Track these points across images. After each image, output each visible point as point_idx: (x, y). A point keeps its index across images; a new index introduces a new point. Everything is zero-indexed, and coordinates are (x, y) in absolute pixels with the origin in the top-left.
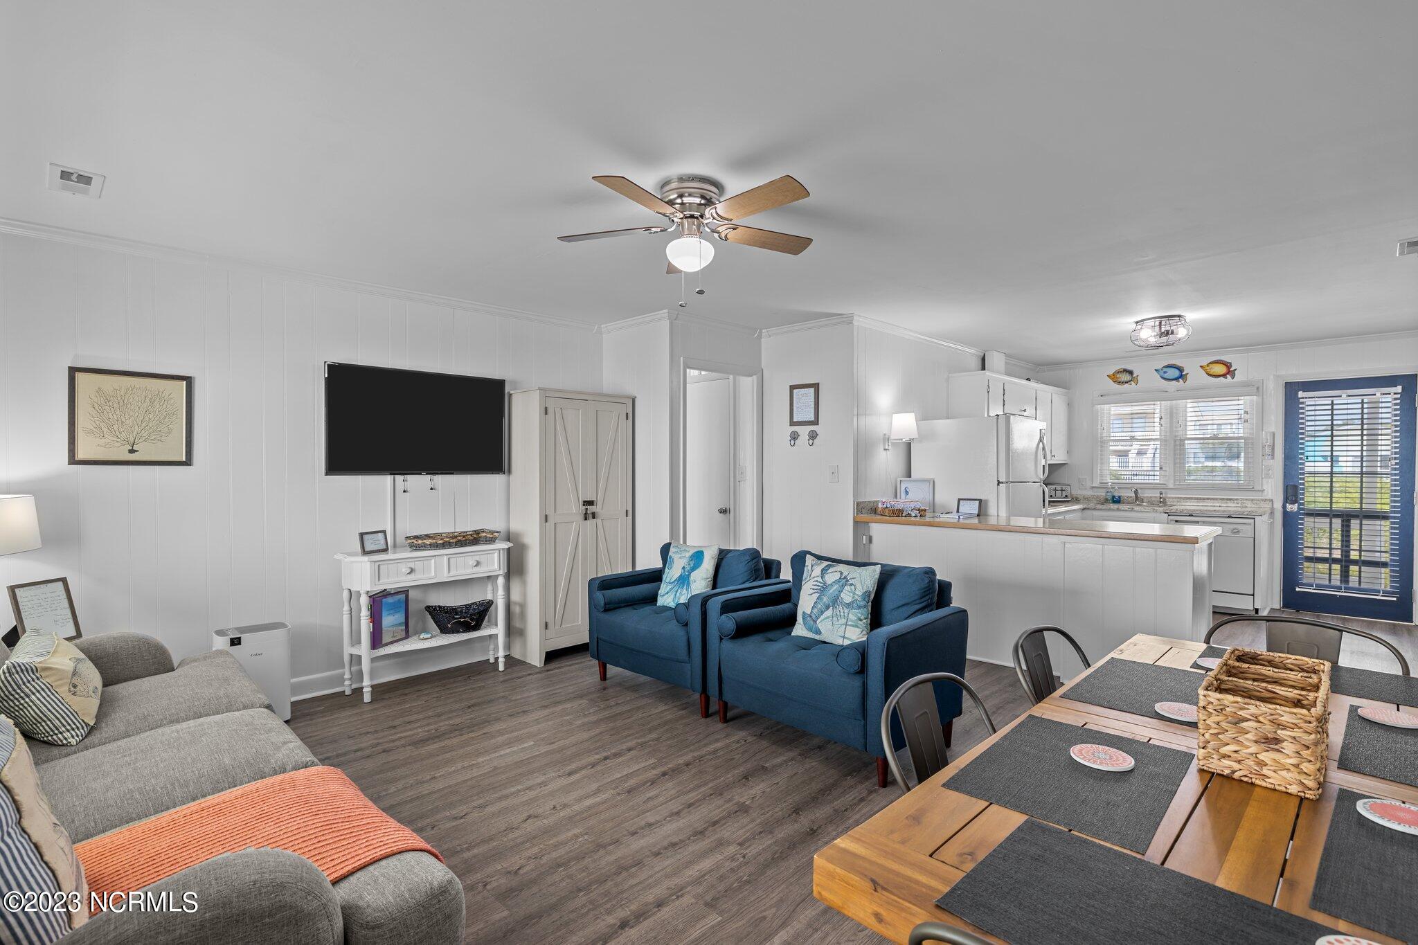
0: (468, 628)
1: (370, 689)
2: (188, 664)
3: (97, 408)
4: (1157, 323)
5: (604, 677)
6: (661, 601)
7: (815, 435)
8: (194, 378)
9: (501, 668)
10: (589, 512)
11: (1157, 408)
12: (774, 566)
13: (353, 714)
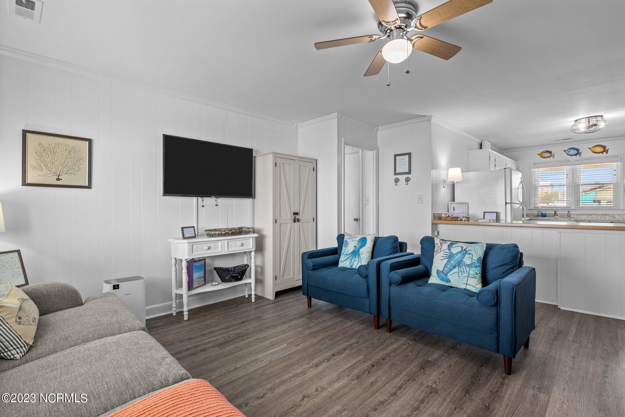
0: (237, 279)
1: (187, 313)
2: (91, 301)
3: (38, 154)
4: (587, 121)
5: (310, 305)
6: (341, 265)
7: (409, 179)
8: (93, 140)
9: (253, 300)
10: (296, 218)
11: (566, 169)
12: (404, 245)
13: (180, 327)
